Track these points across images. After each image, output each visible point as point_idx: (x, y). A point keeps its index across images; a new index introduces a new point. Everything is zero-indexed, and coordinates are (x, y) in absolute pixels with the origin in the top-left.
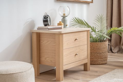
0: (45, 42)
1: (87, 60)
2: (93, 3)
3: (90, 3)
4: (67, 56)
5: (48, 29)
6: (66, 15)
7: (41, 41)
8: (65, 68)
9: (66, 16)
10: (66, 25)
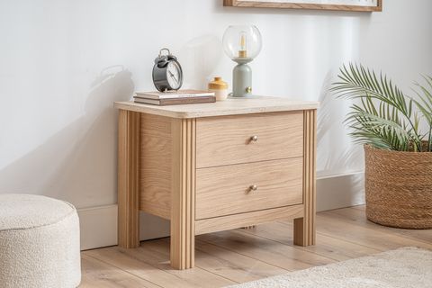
0: (154, 143)
1: (303, 208)
2: (381, 10)
3: (374, 13)
4: (210, 191)
5: (158, 103)
6: (248, 55)
7: (145, 140)
8: (203, 228)
9: (250, 60)
10: (247, 90)
